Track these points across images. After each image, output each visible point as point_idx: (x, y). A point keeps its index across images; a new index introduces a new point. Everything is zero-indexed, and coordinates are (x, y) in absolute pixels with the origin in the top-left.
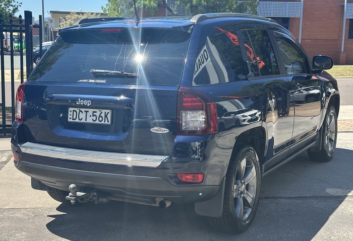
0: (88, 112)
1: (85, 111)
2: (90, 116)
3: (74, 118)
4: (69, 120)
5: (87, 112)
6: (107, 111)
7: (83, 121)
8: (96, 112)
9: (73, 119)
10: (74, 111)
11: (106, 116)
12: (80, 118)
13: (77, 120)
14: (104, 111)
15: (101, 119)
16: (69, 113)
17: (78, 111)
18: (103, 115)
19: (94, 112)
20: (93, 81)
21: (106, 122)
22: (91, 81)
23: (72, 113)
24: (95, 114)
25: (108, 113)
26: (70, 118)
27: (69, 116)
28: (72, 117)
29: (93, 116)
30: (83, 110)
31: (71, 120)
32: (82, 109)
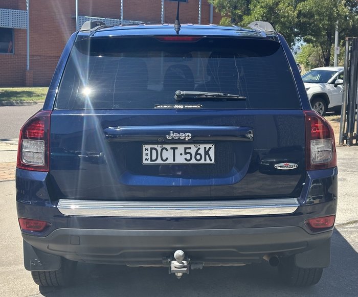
0: (177, 148)
1: (171, 148)
2: (181, 154)
3: (154, 158)
4: (145, 162)
5: (174, 149)
6: (208, 146)
7: (170, 161)
8: (190, 148)
9: (152, 160)
10: (152, 149)
11: (207, 153)
12: (164, 158)
13: (159, 161)
14: (202, 147)
15: (198, 157)
16: (145, 152)
17: (159, 149)
18: (202, 152)
19: (186, 149)
20: (181, 107)
21: (208, 161)
22: (176, 106)
23: (149, 152)
24: (187, 151)
25: (210, 148)
26: (147, 159)
27: (144, 157)
28: (149, 157)
29: (186, 153)
30: (168, 147)
31: (149, 162)
32: (165, 146)
